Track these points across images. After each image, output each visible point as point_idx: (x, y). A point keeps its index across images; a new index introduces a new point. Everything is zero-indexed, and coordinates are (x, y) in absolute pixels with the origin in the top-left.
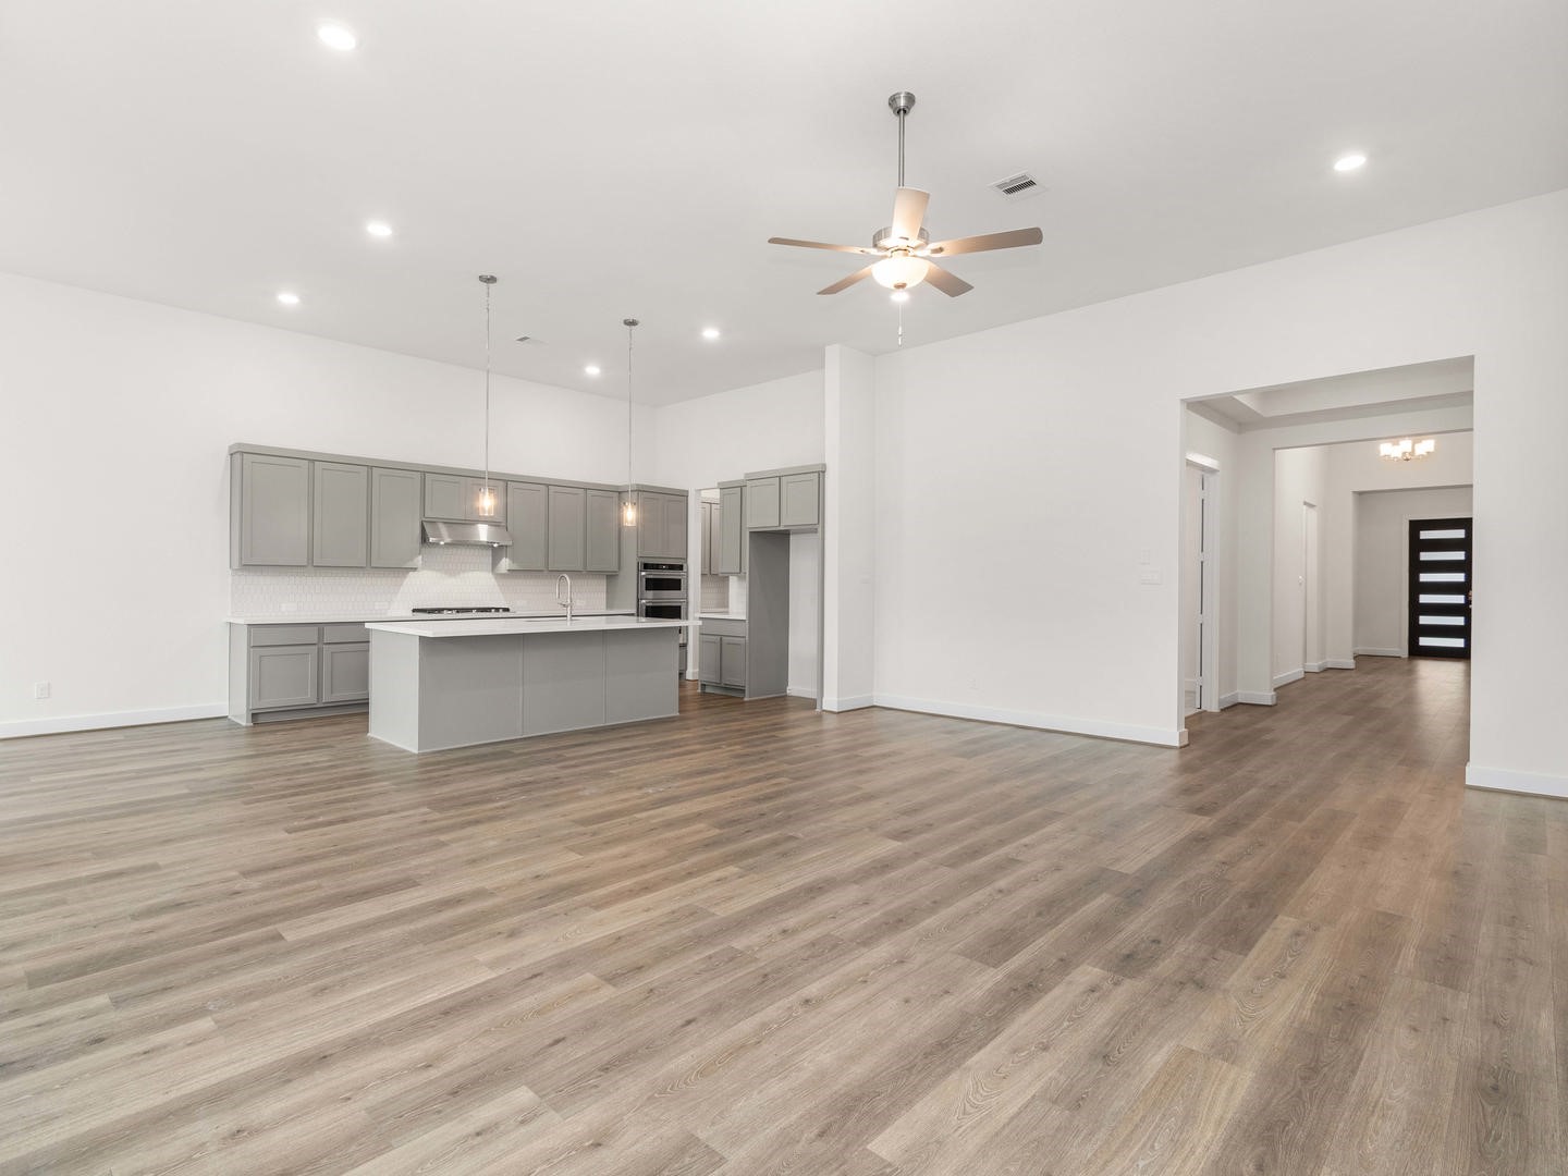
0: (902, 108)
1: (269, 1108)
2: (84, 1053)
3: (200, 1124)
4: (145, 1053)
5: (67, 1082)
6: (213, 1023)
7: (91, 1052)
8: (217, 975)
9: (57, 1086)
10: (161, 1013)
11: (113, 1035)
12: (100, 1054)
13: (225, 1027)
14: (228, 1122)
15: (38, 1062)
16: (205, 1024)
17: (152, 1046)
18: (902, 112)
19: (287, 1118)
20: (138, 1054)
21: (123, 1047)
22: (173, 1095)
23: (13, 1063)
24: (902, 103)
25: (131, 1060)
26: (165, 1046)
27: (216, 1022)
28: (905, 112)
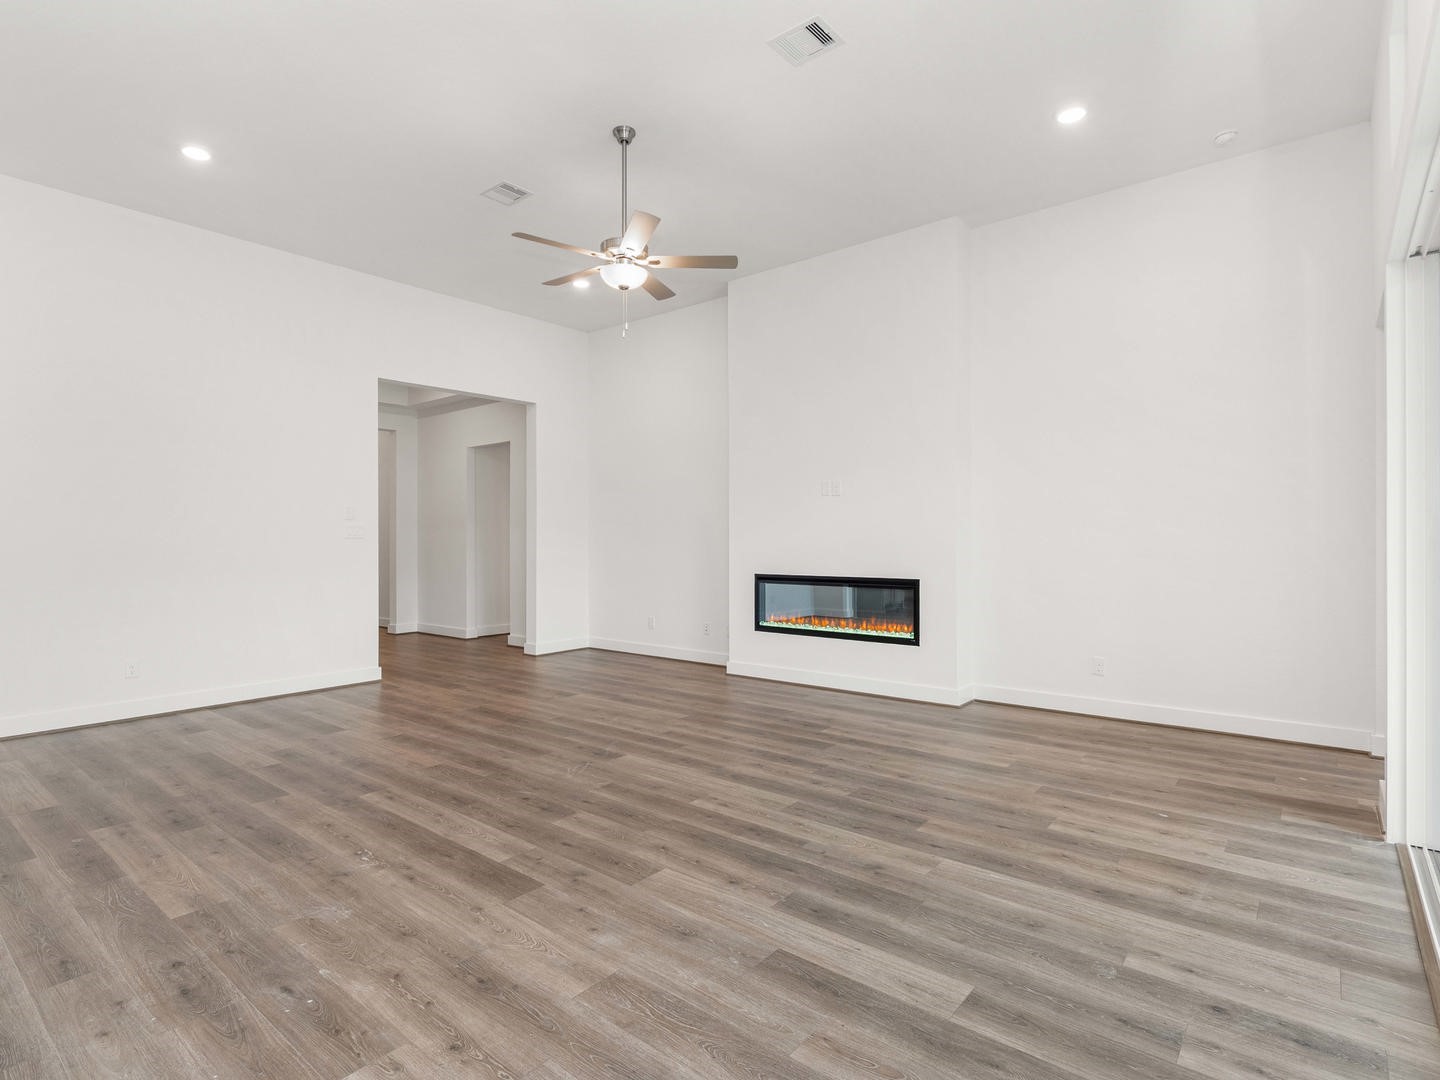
0: (623, 137)
1: (1157, 892)
2: (1234, 1006)
3: (1196, 908)
4: (1191, 971)
5: (1259, 989)
6: (1127, 959)
7: (1228, 1001)
8: (1070, 1001)
9: (1267, 991)
10: (1151, 999)
11: (1202, 1006)
12: (1225, 996)
13: (1122, 951)
14: (1182, 900)
15: (1274, 1025)
16: (1133, 963)
17: (1184, 974)
18: (625, 142)
19: (1152, 883)
20: (1197, 974)
21: (1202, 989)
22: (1198, 932)
23: (1296, 1041)
24: (625, 135)
25: (1205, 973)
26: (1174, 966)
27: (1124, 958)
28: (627, 142)
